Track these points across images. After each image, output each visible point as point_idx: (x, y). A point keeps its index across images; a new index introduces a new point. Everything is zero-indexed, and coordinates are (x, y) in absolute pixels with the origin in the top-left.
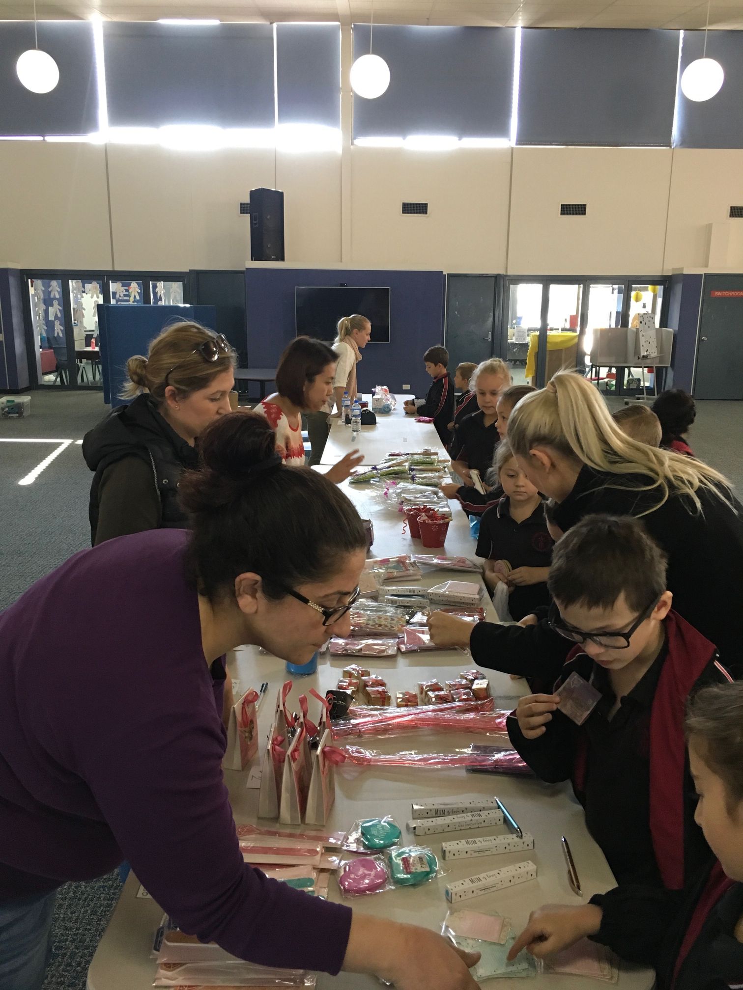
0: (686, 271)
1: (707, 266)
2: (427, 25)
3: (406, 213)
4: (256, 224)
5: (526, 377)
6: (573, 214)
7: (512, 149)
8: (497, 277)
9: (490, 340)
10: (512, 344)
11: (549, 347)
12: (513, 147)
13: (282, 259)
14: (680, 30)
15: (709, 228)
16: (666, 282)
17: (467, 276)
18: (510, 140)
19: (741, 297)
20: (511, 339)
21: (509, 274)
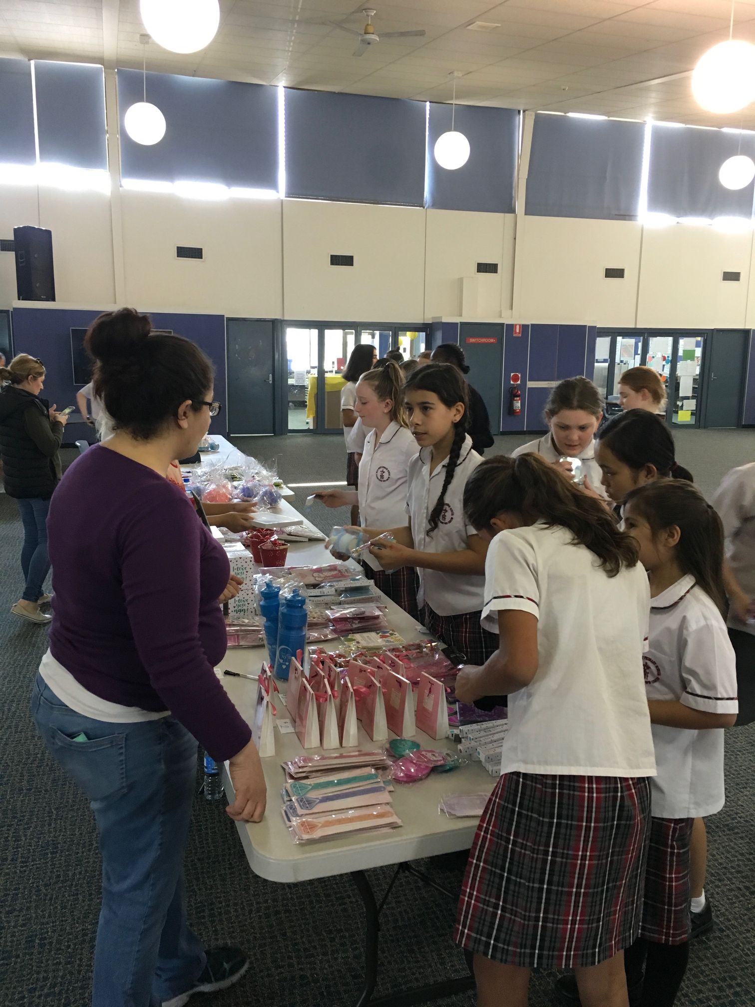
0: (445, 320)
1: (461, 315)
2: (193, 76)
3: (181, 257)
4: (22, 263)
5: (308, 417)
6: (342, 265)
7: (282, 201)
8: (274, 322)
9: (271, 382)
10: (293, 386)
11: (328, 389)
12: (282, 198)
13: (53, 299)
14: (426, 102)
15: (461, 280)
16: (428, 329)
17: (245, 321)
18: (278, 192)
19: (492, 343)
20: (291, 381)
21: (286, 318)
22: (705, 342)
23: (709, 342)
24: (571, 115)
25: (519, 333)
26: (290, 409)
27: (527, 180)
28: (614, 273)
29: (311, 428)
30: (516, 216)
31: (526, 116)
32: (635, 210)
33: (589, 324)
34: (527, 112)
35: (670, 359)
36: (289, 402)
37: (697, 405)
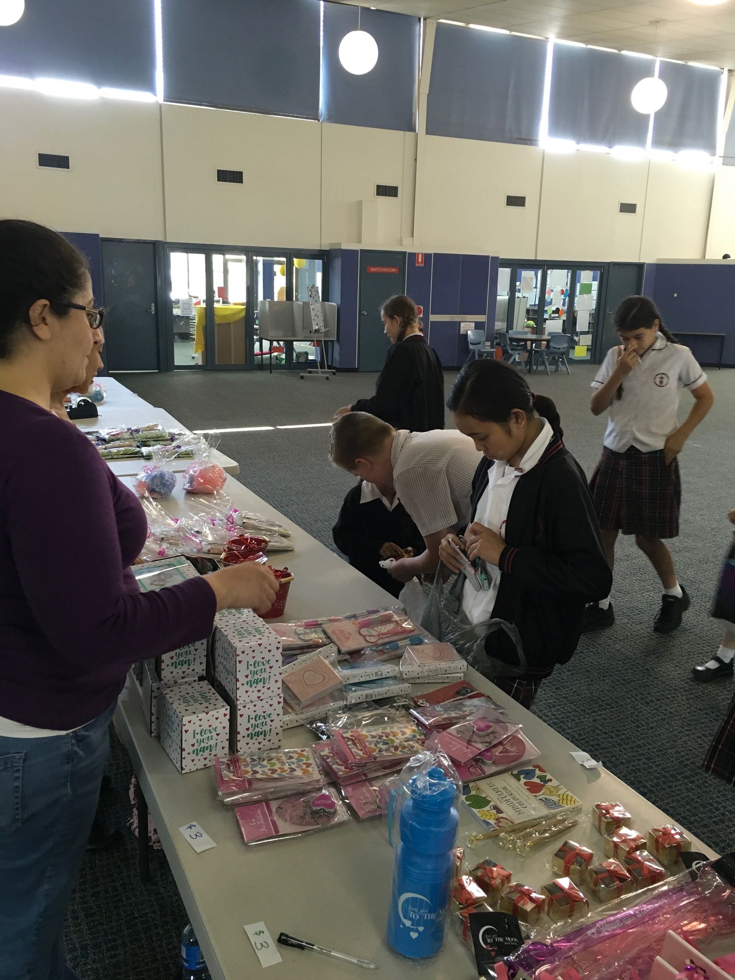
0: (345, 247)
1: (360, 242)
3: (43, 165)
5: (196, 352)
6: (230, 181)
7: (161, 105)
8: (154, 244)
9: (153, 312)
10: (178, 316)
11: (217, 321)
12: (160, 102)
15: (360, 204)
16: (325, 257)
17: (122, 242)
18: (155, 95)
19: (393, 273)
20: (176, 312)
21: (168, 241)
22: (602, 275)
23: (605, 276)
24: (472, 26)
25: (422, 263)
26: (176, 341)
27: (428, 95)
28: (516, 201)
29: (200, 363)
30: (417, 135)
31: (428, 25)
32: (536, 134)
33: (491, 255)
34: (428, 20)
35: (569, 292)
36: (175, 334)
37: (592, 340)
